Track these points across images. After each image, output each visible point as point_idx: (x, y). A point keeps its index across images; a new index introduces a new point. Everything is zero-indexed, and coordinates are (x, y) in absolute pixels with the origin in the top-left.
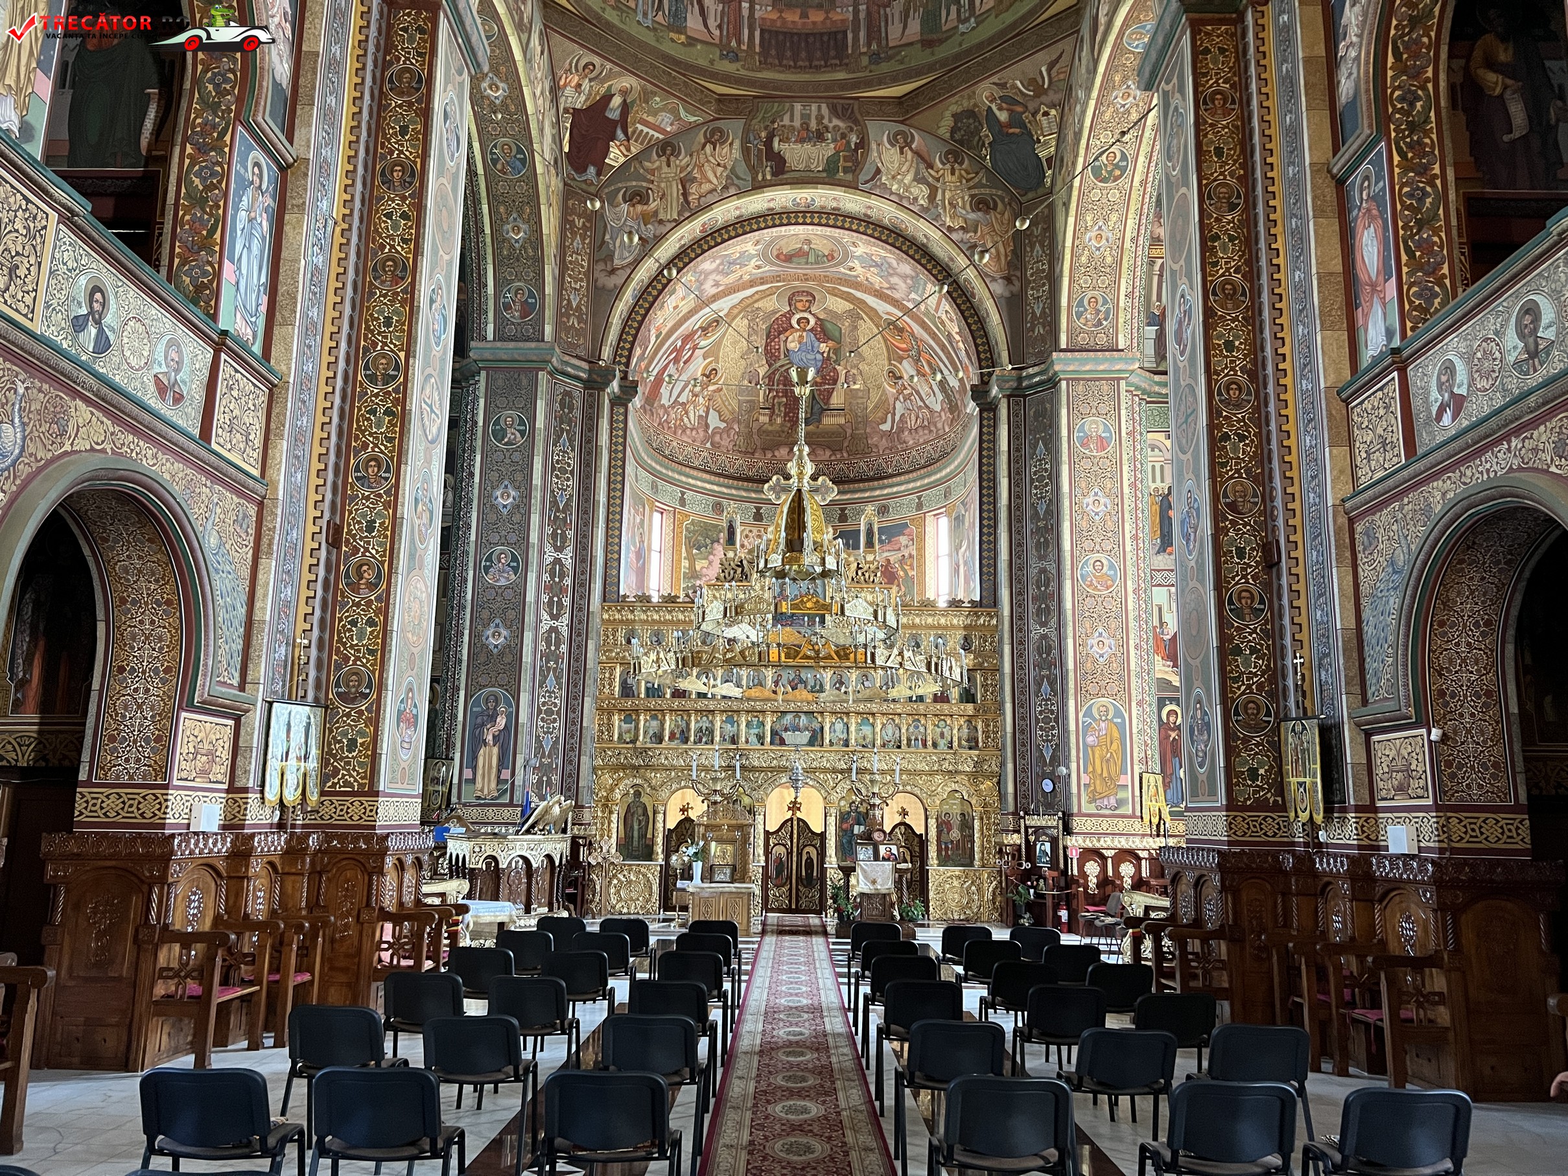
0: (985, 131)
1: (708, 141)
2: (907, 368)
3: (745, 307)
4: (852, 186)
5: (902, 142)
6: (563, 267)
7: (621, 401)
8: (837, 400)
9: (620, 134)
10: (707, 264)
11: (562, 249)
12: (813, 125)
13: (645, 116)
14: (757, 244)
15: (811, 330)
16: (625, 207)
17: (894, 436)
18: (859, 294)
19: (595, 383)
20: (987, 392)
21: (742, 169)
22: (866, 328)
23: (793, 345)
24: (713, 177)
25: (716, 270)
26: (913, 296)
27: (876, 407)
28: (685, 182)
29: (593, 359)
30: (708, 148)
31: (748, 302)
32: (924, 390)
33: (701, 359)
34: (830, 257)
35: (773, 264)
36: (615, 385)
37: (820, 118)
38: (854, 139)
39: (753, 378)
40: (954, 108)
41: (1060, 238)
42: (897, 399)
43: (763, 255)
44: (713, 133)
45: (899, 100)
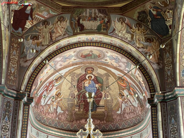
0: (149, 17)
1: (59, 20)
2: (125, 93)
3: (71, 73)
4: (106, 34)
5: (122, 21)
6: (9, 60)
7: (27, 104)
8: (102, 103)
9: (30, 18)
10: (58, 59)
11: (9, 54)
12: (93, 15)
13: (38, 13)
14: (75, 52)
15: (93, 80)
16: (31, 41)
17: (122, 115)
18: (109, 68)
19: (18, 98)
20: (153, 101)
21: (70, 29)
22: (111, 79)
23: (87, 85)
24: (60, 31)
25: (61, 61)
26: (127, 69)
27: (115, 105)
28: (51, 33)
29: (18, 90)
30: (59, 23)
31: (71, 71)
32: (132, 100)
33: (55, 90)
34: (99, 56)
35: (80, 58)
36: (25, 99)
37: (95, 14)
38: (106, 20)
39: (73, 96)
40: (138, 10)
41: (175, 50)
42: (122, 103)
43: (77, 56)
44: (60, 18)
45: (121, 8)
